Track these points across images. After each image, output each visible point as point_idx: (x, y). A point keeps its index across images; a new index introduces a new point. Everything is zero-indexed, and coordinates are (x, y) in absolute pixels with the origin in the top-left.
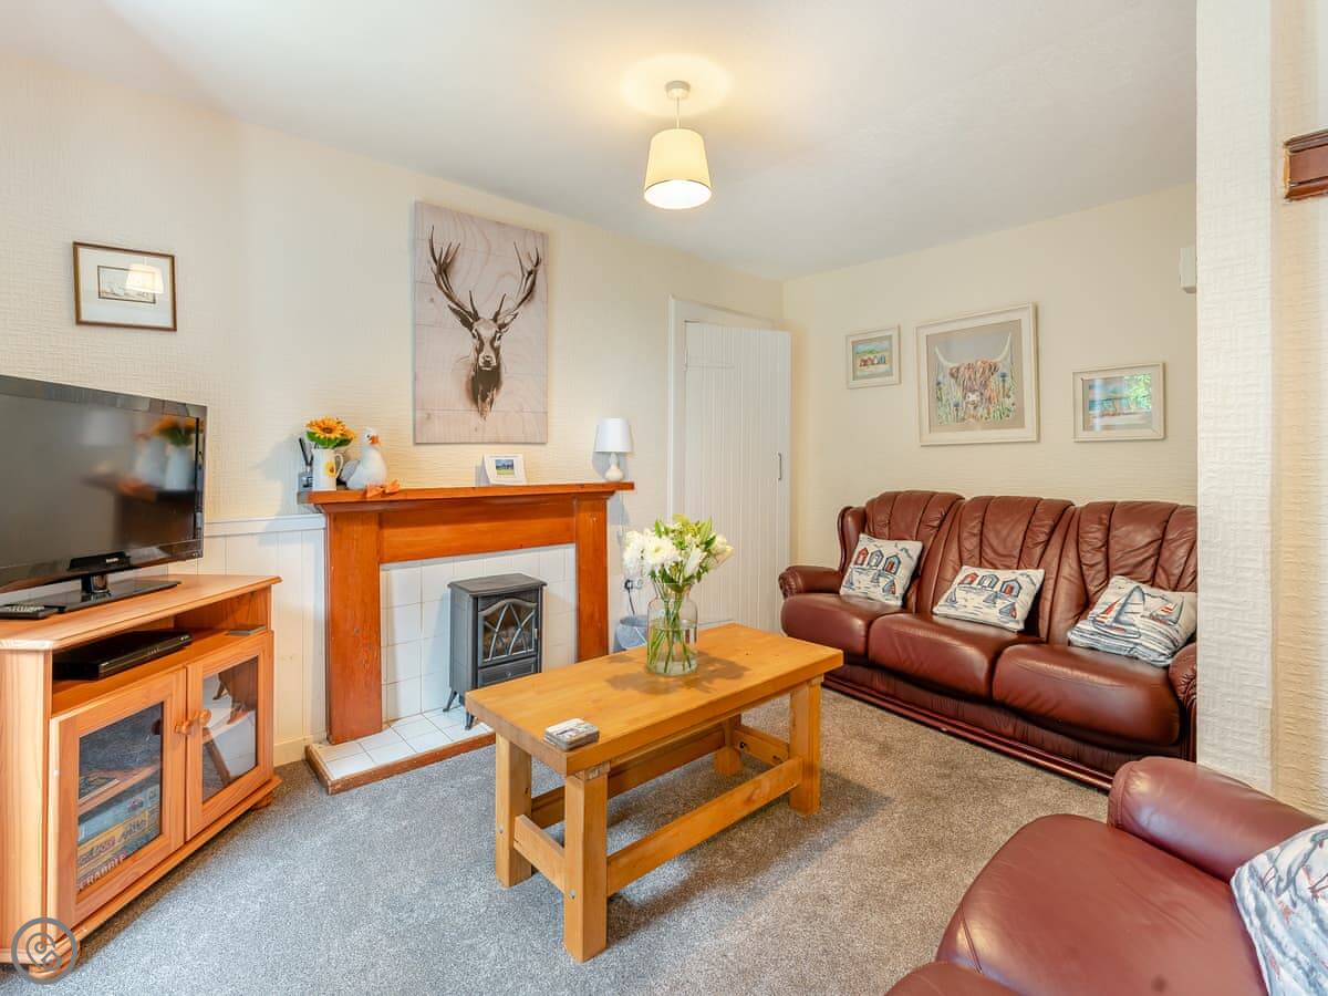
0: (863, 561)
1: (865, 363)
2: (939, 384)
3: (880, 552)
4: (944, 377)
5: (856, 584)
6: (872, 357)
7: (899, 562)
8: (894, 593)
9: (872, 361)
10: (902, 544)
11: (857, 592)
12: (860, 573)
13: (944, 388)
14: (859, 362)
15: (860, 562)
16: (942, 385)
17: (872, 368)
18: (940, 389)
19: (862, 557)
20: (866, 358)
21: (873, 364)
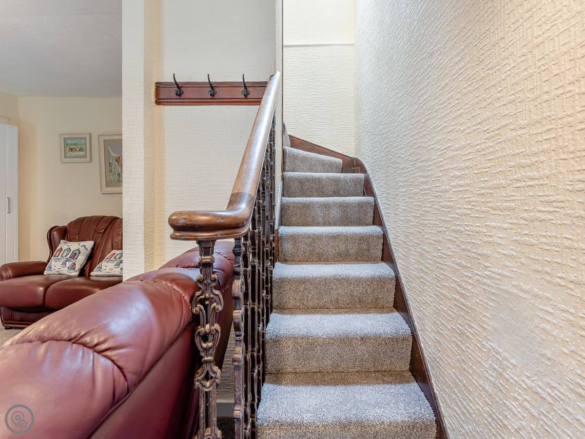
0: (59, 255)
1: (71, 150)
2: (110, 164)
3: (69, 248)
4: (112, 161)
5: (53, 267)
6: (75, 147)
7: (80, 252)
8: (74, 269)
9: (76, 149)
10: (82, 243)
11: (54, 272)
12: (56, 261)
13: (113, 166)
14: (68, 149)
15: (57, 256)
16: (112, 165)
17: (75, 153)
18: (111, 166)
19: (59, 252)
20: (72, 147)
21: (76, 151)
